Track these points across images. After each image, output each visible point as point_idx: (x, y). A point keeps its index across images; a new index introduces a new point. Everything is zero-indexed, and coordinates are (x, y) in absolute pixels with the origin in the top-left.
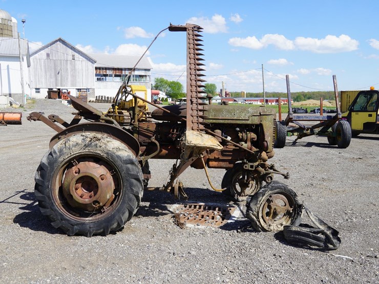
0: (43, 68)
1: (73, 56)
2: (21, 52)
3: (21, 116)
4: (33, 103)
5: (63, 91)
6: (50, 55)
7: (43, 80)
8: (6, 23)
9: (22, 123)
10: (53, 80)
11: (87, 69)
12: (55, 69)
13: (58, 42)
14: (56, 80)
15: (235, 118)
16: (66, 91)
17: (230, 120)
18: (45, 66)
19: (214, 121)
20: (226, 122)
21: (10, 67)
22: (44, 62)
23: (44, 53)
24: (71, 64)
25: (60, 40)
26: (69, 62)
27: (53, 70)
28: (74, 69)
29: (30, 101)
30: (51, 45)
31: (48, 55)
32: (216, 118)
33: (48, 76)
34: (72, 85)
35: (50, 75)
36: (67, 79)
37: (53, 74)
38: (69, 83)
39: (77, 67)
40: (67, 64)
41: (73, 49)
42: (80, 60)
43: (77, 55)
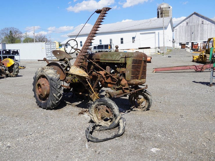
0: (184, 31)
1: (203, 22)
2: (164, 24)
3: (151, 59)
4: (170, 51)
5: (194, 43)
6: (189, 23)
7: (184, 38)
8: (166, 10)
9: (151, 62)
10: (189, 37)
11: (211, 28)
12: (191, 31)
13: (194, 15)
14: (191, 37)
15: (114, 59)
16: (196, 43)
17: (111, 60)
18: (185, 30)
19: (104, 61)
20: (109, 61)
21: (159, 33)
22: (185, 28)
23: (185, 22)
24: (201, 27)
25: (195, 13)
26: (199, 26)
27: (190, 32)
28: (202, 30)
29: (168, 50)
30: (189, 17)
31: (187, 23)
32: (105, 59)
33: (186, 35)
34: (201, 39)
35: (188, 35)
36: (198, 36)
37: (189, 34)
38: (199, 39)
39: (204, 28)
40: (198, 27)
41: (203, 17)
42: (207, 23)
43: (205, 21)
